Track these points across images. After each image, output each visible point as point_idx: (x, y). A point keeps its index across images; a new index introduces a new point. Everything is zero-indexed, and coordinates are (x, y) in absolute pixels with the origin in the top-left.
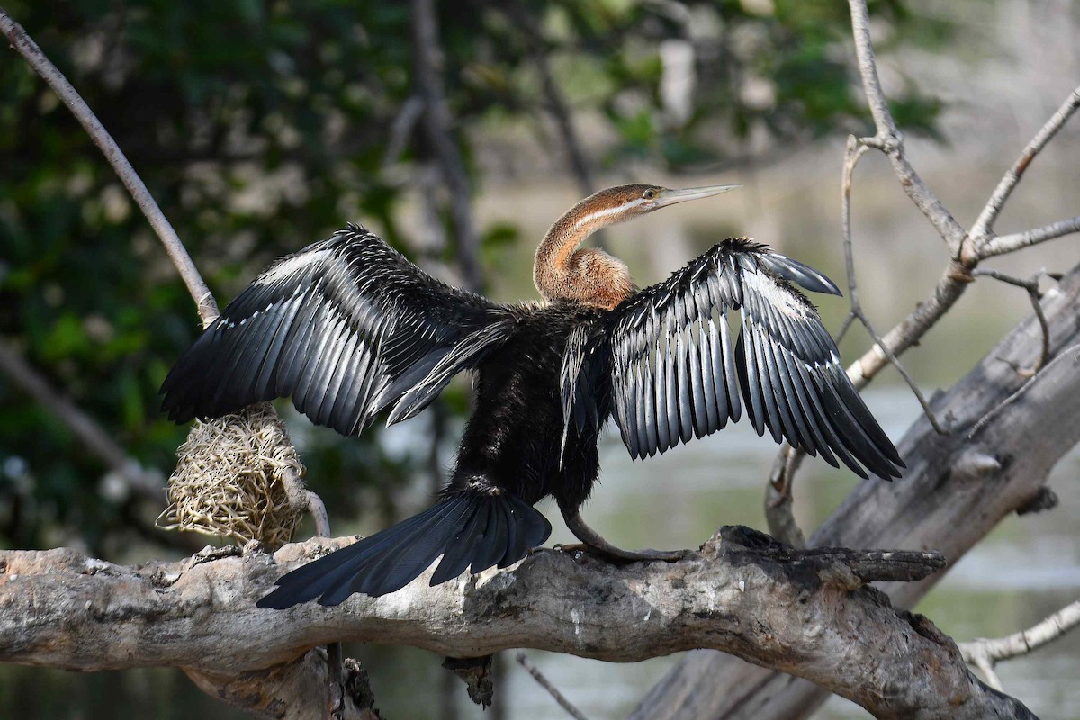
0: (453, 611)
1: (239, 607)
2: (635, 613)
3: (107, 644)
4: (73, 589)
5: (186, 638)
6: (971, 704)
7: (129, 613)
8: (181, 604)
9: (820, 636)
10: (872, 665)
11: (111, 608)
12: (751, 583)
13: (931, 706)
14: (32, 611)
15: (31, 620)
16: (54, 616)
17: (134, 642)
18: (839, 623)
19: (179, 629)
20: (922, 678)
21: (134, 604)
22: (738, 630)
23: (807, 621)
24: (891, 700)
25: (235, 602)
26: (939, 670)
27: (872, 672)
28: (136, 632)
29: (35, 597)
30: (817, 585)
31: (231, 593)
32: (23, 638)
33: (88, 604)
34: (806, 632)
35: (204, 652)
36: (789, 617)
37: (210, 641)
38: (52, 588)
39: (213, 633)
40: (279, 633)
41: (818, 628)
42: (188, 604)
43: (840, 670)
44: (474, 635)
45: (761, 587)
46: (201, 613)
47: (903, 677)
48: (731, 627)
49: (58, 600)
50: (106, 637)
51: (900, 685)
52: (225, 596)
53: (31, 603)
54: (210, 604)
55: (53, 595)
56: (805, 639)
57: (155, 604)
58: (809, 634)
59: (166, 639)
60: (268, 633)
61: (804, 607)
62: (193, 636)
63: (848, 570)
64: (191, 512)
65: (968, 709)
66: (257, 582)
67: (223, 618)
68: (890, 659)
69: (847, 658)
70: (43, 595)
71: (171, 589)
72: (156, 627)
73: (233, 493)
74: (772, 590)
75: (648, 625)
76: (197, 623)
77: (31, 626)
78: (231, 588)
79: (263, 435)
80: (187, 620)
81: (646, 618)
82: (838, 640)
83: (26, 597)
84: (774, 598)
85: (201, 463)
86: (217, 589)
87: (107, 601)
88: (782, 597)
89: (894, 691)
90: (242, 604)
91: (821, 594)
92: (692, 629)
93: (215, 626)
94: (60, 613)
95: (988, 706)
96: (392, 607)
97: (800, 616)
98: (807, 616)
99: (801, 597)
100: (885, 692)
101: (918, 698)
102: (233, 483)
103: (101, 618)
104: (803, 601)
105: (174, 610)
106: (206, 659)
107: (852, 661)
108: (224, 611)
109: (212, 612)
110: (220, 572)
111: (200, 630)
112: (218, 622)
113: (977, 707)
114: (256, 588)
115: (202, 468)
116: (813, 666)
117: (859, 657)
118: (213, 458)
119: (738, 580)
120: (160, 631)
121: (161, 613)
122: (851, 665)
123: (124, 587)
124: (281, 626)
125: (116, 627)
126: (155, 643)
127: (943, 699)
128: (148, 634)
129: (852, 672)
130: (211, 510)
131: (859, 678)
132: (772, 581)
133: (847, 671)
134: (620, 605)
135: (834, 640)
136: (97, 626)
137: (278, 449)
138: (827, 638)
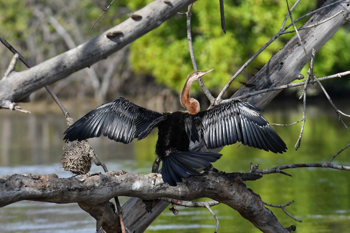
0: (150, 188)
1: (100, 187)
2: (194, 188)
3: (70, 197)
4: (63, 183)
5: (88, 195)
6: (263, 211)
7: (76, 188)
8: (87, 187)
9: (234, 194)
10: (245, 201)
11: (72, 187)
12: (220, 181)
13: (256, 211)
14: (54, 188)
15: (54, 190)
16: (59, 190)
17: (76, 196)
18: (238, 191)
19: (87, 193)
20: (255, 204)
21: (77, 186)
22: (216, 193)
23: (232, 190)
24: (248, 210)
25: (99, 186)
26: (258, 202)
27: (245, 203)
28: (77, 193)
29: (54, 185)
30: (234, 182)
31: (98, 184)
32: (52, 195)
33: (67, 186)
34: (231, 193)
35: (91, 199)
36: (228, 189)
37: (93, 196)
38: (58, 182)
39: (94, 194)
40: (109, 194)
41: (234, 192)
42: (89, 187)
43: (238, 202)
44: (154, 194)
45: (222, 182)
46: (92, 189)
47: (252, 204)
48: (214, 192)
49: (60, 185)
50: (70, 195)
51: (251, 206)
52: (97, 185)
53: (54, 187)
54: (94, 187)
55: (59, 184)
56: (231, 195)
57: (81, 186)
58: (232, 193)
59: (83, 195)
60: (107, 194)
61: (231, 187)
62: (90, 194)
63: (241, 178)
64: (70, 165)
65: (263, 212)
66: (104, 181)
67: (96, 190)
68: (249, 199)
69: (240, 199)
70: (56, 184)
71: (84, 183)
72: (81, 192)
73: (80, 161)
74: (225, 183)
75: (197, 191)
76: (91, 191)
77: (54, 192)
78: (98, 183)
79: (86, 147)
80: (89, 191)
81: (196, 190)
82: (238, 195)
83: (52, 185)
84: (225, 185)
85: (72, 153)
86: (95, 183)
87: (71, 186)
88: (227, 184)
89: (250, 207)
90: (101, 187)
91: (235, 184)
92: (206, 192)
93: (95, 192)
94: (61, 189)
95: (266, 211)
96: (136, 187)
97: (230, 189)
98: (232, 189)
99: (231, 184)
100: (247, 207)
101: (254, 209)
102: (81, 158)
103: (69, 190)
104: (231, 185)
105: (86, 188)
106: (91, 200)
107: (240, 200)
108: (97, 188)
109: (94, 189)
110: (95, 179)
111: (92, 193)
112: (96, 191)
113: (265, 211)
114: (104, 183)
115: (73, 154)
116: (231, 201)
117: (242, 199)
118: (75, 152)
119: (217, 180)
120: (82, 193)
121: (83, 189)
122: (240, 201)
123: (74, 182)
124: (110, 192)
125: (72, 192)
126: (81, 196)
127: (259, 210)
128: (79, 194)
129: (240, 203)
130: (75, 165)
131: (242, 204)
132: (225, 180)
133: (239, 202)
134: (190, 186)
135: (237, 195)
136: (68, 192)
137: (90, 150)
138: (236, 194)
